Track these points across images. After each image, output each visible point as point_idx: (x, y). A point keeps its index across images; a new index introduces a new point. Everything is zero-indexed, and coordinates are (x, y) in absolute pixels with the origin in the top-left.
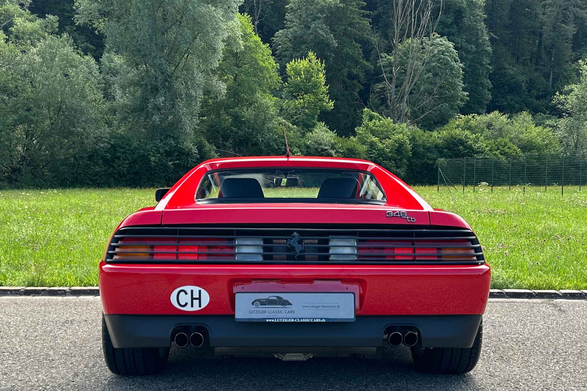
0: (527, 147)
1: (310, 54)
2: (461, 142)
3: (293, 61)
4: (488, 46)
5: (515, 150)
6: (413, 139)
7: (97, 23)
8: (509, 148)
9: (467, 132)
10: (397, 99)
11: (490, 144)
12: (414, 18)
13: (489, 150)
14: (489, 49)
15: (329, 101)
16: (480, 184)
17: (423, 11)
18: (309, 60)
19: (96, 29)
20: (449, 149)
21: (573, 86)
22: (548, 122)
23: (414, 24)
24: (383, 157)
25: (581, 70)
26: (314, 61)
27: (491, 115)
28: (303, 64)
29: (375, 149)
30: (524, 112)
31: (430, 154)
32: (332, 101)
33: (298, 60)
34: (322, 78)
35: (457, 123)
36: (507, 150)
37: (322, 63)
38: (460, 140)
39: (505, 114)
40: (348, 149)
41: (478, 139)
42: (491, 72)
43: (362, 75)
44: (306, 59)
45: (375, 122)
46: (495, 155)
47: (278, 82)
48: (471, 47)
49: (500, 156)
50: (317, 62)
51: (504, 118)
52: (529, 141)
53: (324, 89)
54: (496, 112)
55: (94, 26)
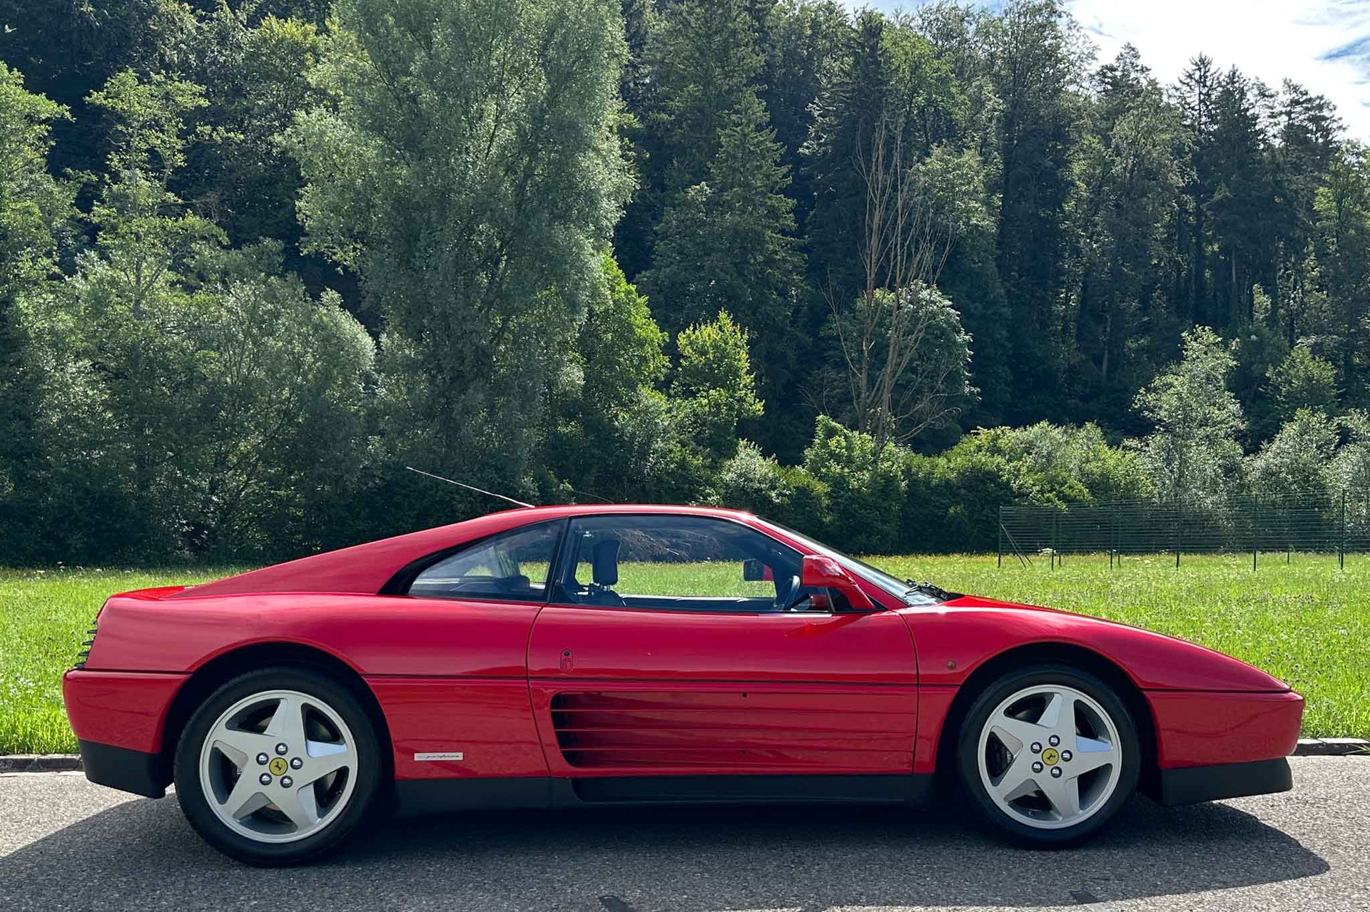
0: (1100, 485)
1: (722, 315)
2: (993, 477)
3: (691, 328)
4: (1004, 306)
5: (1080, 491)
6: (908, 472)
7: (340, 254)
8: (1070, 487)
9: (998, 459)
10: (870, 399)
11: (1038, 480)
12: (902, 255)
13: (1038, 491)
14: (1007, 311)
15: (754, 401)
16: (1041, 552)
17: (917, 242)
18: (720, 326)
19: (337, 264)
20: (970, 489)
21: (1170, 379)
22: (1127, 443)
23: (902, 265)
24: (859, 504)
25: (1186, 350)
26: (729, 327)
27: (1036, 429)
28: (707, 333)
29: (843, 489)
30: (1088, 425)
31: (937, 498)
32: (760, 401)
33: (700, 325)
34: (743, 361)
35: (977, 442)
36: (1068, 492)
37: (742, 333)
38: (989, 473)
39: (1058, 427)
40: (797, 488)
41: (1019, 470)
42: (1011, 352)
43: (792, 356)
44: (714, 324)
45: (838, 441)
46: (1049, 500)
47: (663, 366)
48: (976, 308)
49: (1058, 502)
50: (734, 331)
51: (1057, 433)
52: (1105, 476)
53: (748, 379)
54: (1044, 424)
55: (334, 257)
